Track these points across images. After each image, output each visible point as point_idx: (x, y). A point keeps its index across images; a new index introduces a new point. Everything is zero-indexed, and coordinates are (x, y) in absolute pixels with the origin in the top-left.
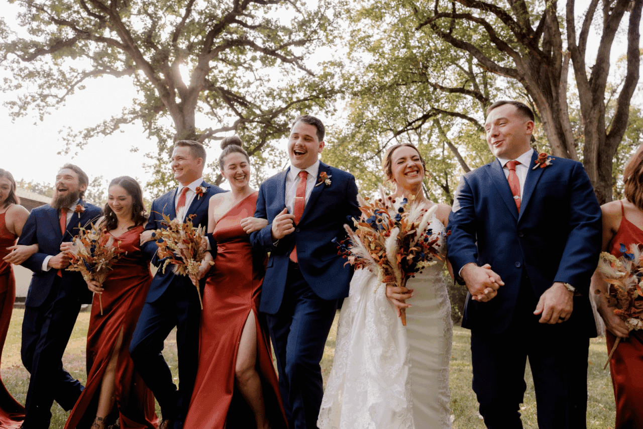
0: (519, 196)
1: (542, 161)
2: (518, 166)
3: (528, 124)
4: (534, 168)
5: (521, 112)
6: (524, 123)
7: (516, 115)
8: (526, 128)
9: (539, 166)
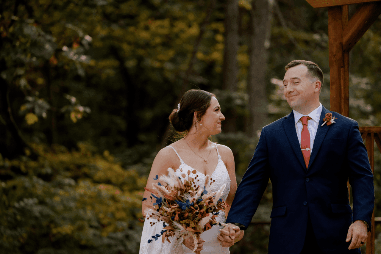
0: (310, 148)
1: (328, 120)
2: (309, 121)
3: (317, 83)
4: (322, 125)
5: (312, 73)
6: (313, 83)
7: (307, 76)
8: (315, 87)
9: (326, 124)
